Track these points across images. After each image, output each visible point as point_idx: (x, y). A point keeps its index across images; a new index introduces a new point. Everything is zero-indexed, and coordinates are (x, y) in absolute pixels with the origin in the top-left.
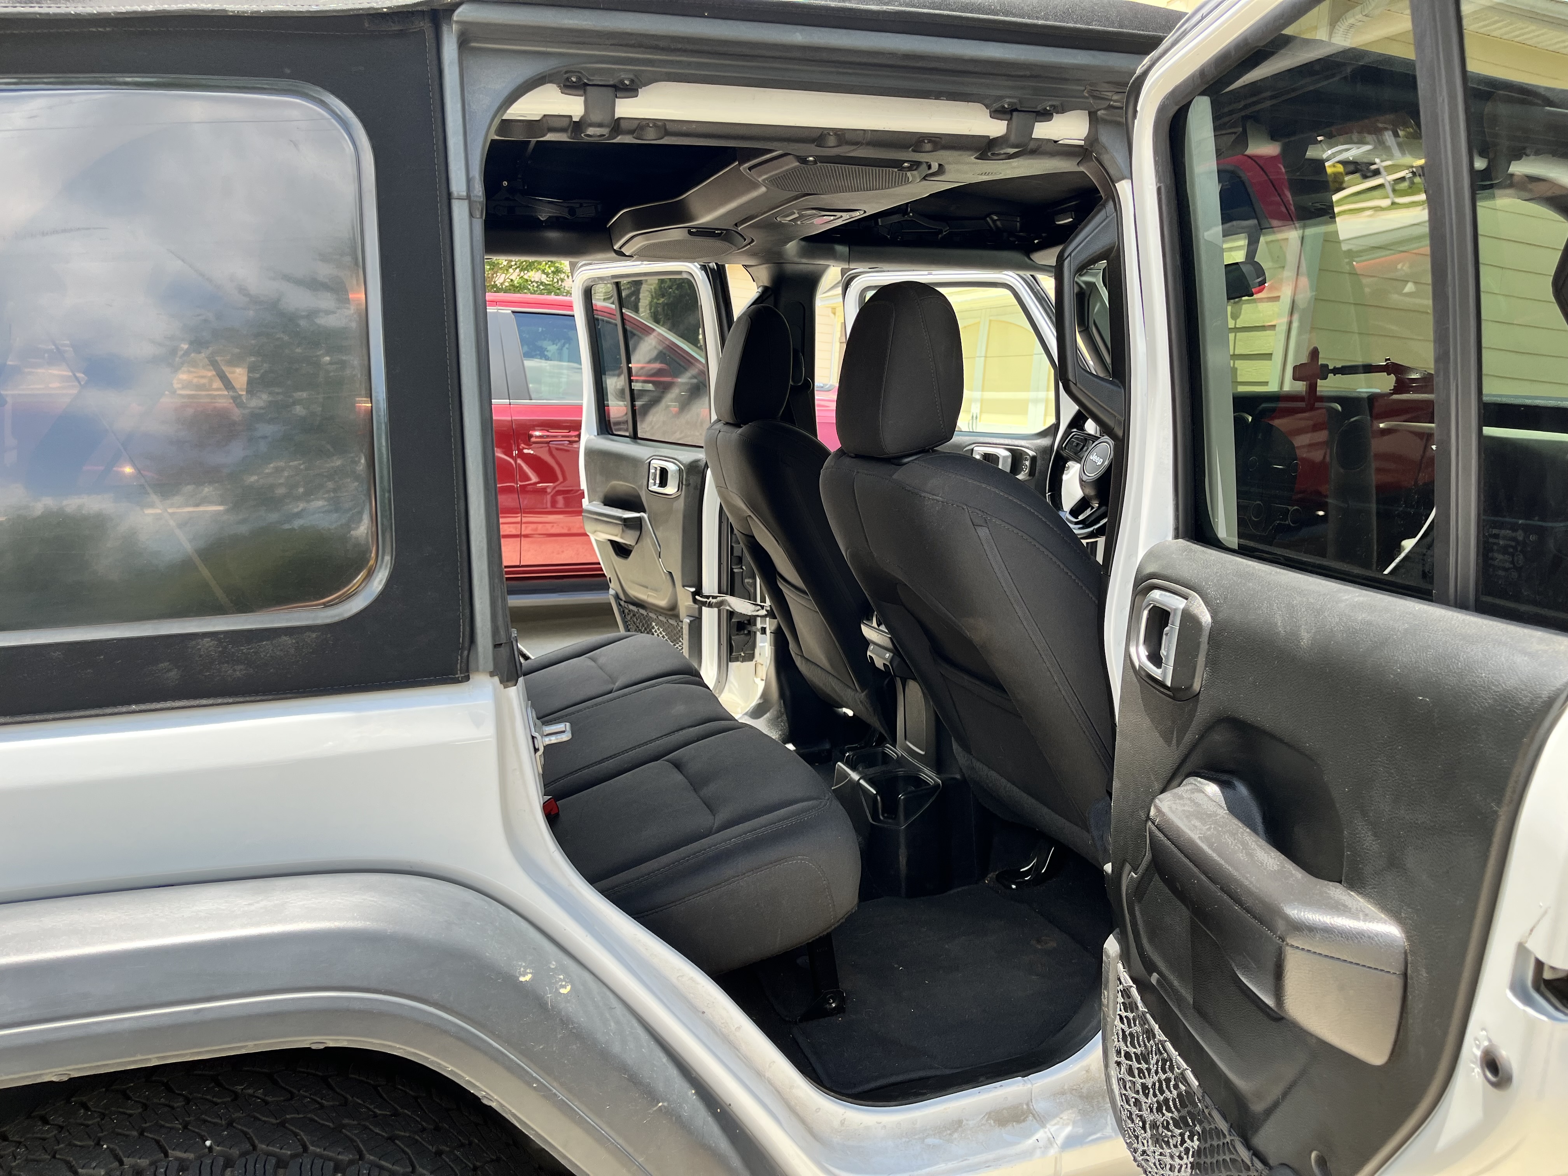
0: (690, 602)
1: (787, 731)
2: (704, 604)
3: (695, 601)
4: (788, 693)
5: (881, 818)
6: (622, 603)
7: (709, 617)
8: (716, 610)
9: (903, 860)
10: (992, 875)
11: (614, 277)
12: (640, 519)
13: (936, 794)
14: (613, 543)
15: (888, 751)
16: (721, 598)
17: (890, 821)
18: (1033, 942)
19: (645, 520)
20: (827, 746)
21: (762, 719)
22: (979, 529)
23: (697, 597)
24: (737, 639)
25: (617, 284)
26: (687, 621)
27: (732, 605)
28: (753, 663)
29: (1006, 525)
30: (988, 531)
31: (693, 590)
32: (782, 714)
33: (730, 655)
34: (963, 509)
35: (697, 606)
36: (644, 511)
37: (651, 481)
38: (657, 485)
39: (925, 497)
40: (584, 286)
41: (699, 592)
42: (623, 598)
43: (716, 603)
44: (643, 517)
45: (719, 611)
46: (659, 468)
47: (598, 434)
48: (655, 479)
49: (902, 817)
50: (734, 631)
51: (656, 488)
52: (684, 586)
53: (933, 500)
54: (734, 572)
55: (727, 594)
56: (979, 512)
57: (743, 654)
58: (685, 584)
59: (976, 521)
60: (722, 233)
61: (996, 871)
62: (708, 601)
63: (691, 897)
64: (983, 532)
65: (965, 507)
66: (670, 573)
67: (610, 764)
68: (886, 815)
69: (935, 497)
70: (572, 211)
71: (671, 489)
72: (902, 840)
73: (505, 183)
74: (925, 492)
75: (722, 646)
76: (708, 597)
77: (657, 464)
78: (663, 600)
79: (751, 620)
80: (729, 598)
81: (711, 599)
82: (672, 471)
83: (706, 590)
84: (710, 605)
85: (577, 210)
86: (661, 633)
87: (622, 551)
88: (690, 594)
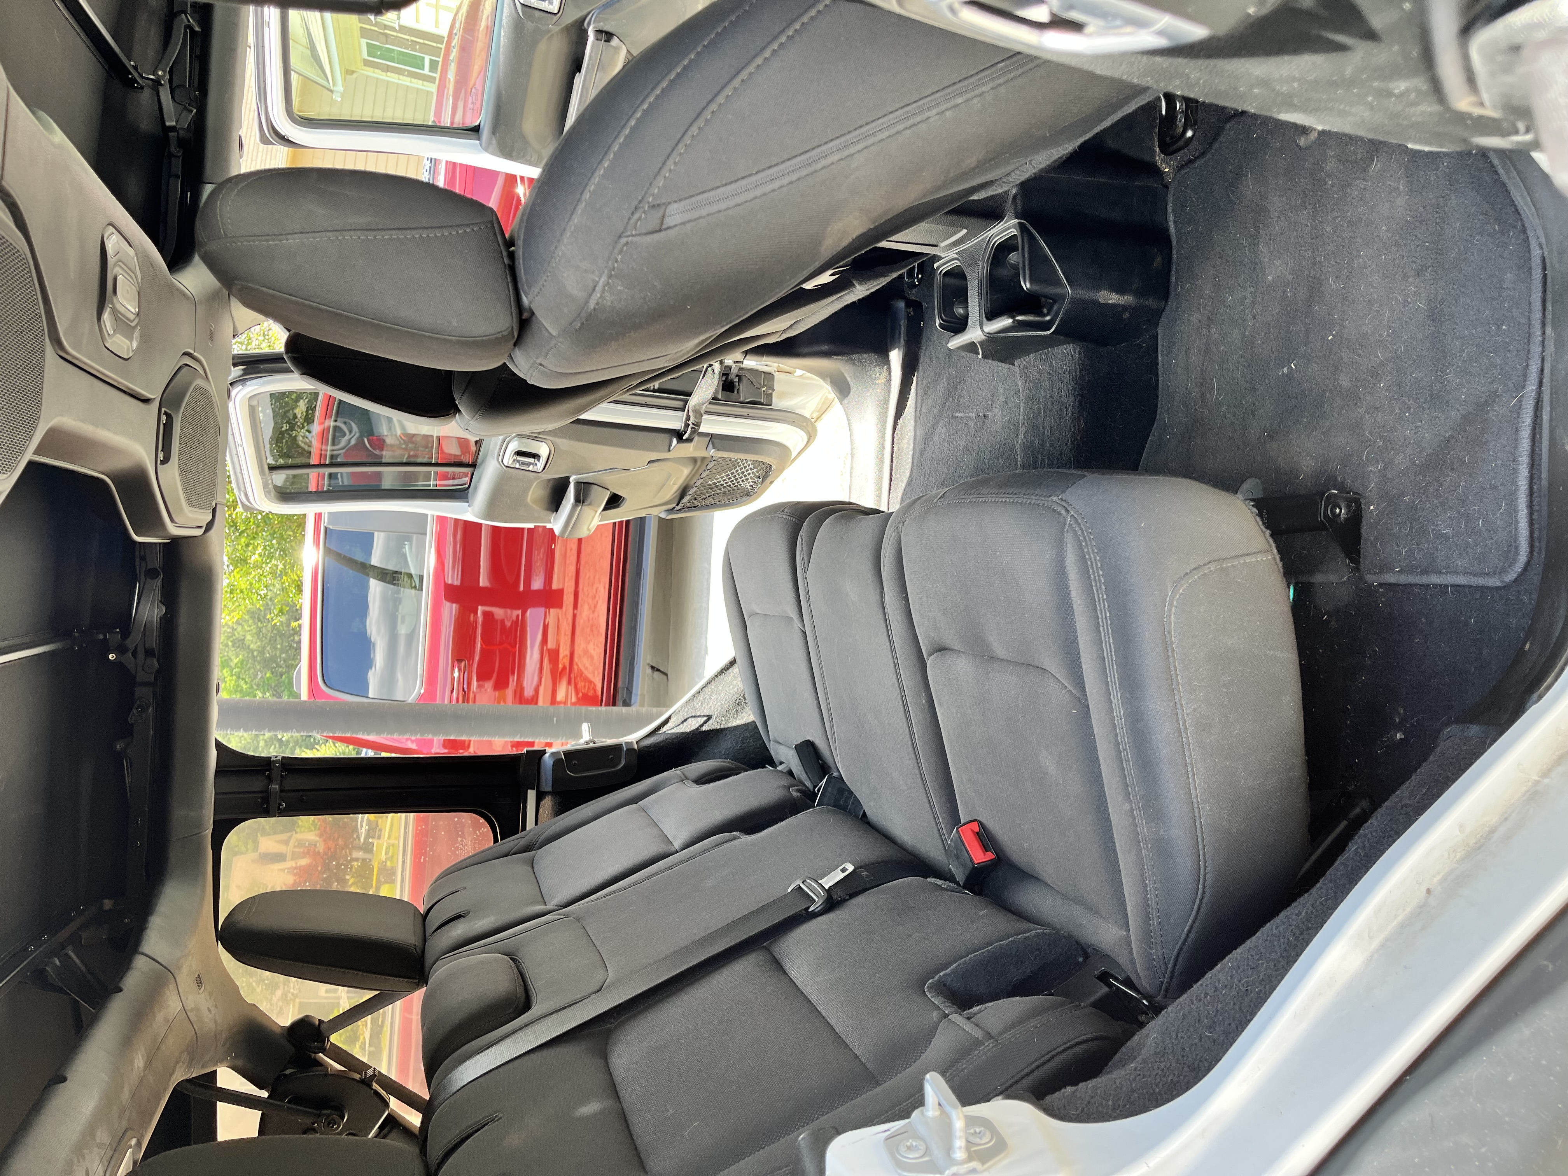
0: (691, 446)
1: (873, 356)
2: (694, 431)
3: (689, 440)
4: (825, 348)
5: (1048, 318)
6: (678, 508)
7: (710, 425)
8: (705, 417)
9: (1112, 298)
10: (1159, 159)
11: (262, 473)
12: (578, 484)
13: (1034, 231)
14: (605, 509)
15: (945, 268)
16: (690, 411)
17: (1055, 307)
18: (1302, 141)
19: (578, 479)
20: (901, 304)
21: (851, 384)
22: (669, 222)
23: (684, 438)
24: (744, 392)
25: (272, 468)
26: (712, 452)
27: (701, 401)
28: (776, 374)
29: (666, 168)
30: (676, 206)
31: (675, 441)
32: (851, 359)
33: (762, 404)
34: (627, 243)
35: (696, 439)
36: (568, 478)
37: (530, 468)
38: (536, 461)
39: (598, 304)
40: (277, 501)
41: (679, 435)
42: (674, 505)
43: (696, 417)
44: (575, 479)
45: (707, 413)
46: (515, 457)
47: (468, 502)
48: (529, 464)
49: (1058, 290)
50: (734, 395)
51: (540, 465)
52: (669, 451)
53: (603, 291)
54: (659, 389)
55: (686, 402)
56: (636, 216)
57: (764, 389)
58: (667, 448)
59: (653, 224)
60: (166, 413)
61: (1154, 151)
62: (691, 425)
63: (1193, 791)
64: (675, 215)
65: (624, 240)
66: (649, 462)
67: (917, 717)
68: (1045, 311)
69: (599, 288)
70: (152, 574)
71: (543, 450)
72: (1088, 295)
73: (112, 657)
74: (587, 302)
75: (750, 415)
76: (687, 425)
77: (508, 459)
78: (683, 471)
79: (725, 373)
80: (693, 401)
81: (690, 422)
82: (519, 446)
83: (678, 425)
84: (697, 424)
85: (149, 567)
86: (722, 478)
87: (614, 501)
88: (679, 445)
